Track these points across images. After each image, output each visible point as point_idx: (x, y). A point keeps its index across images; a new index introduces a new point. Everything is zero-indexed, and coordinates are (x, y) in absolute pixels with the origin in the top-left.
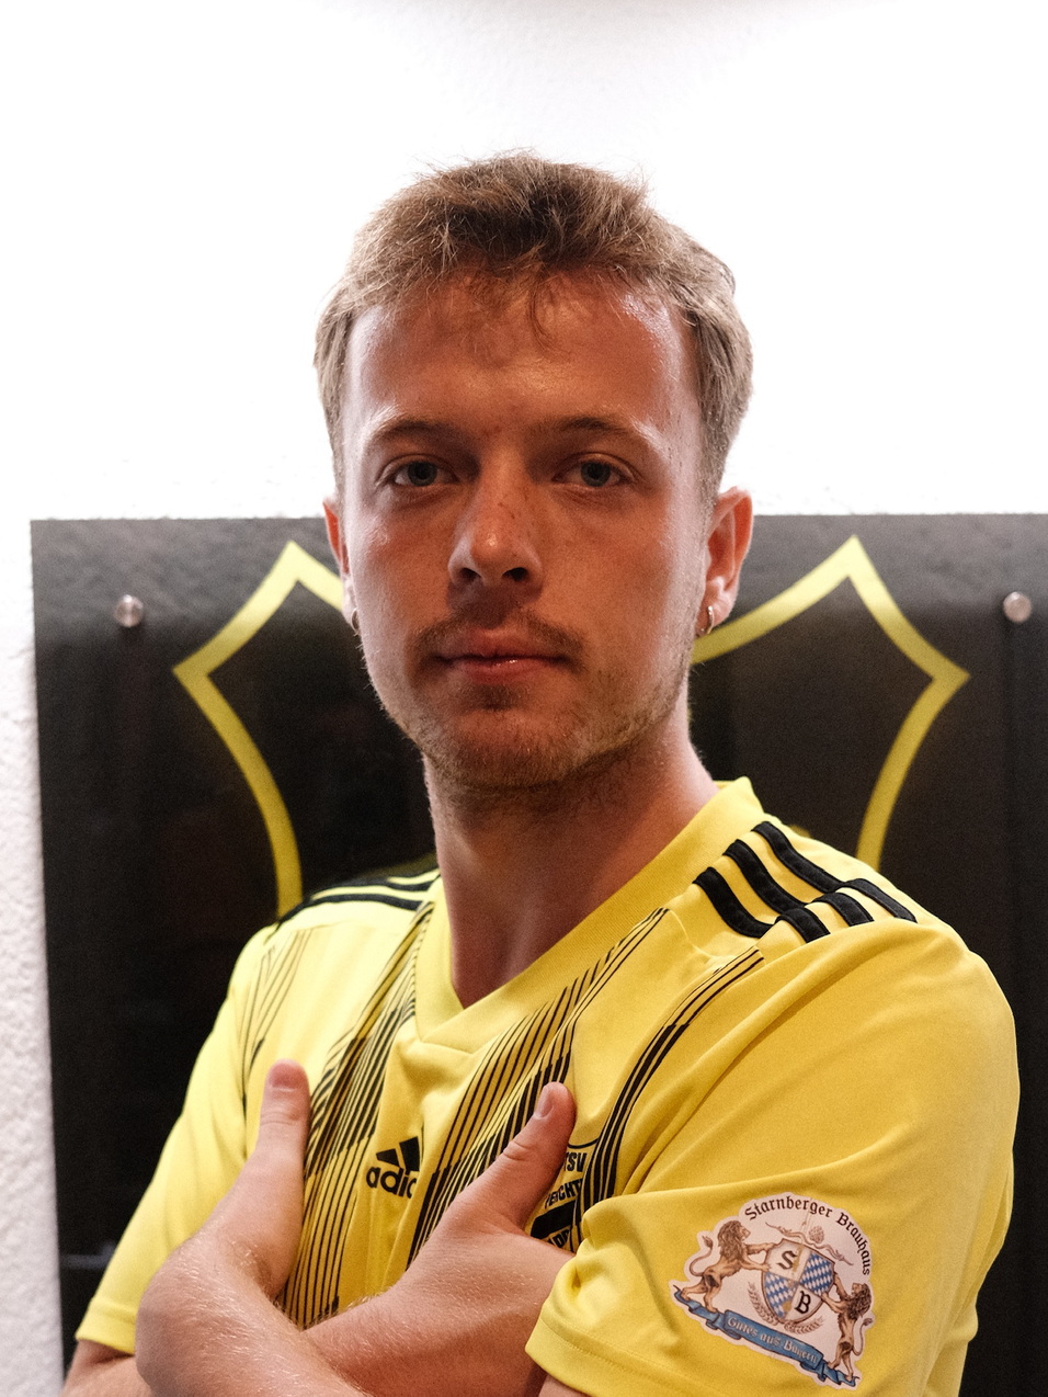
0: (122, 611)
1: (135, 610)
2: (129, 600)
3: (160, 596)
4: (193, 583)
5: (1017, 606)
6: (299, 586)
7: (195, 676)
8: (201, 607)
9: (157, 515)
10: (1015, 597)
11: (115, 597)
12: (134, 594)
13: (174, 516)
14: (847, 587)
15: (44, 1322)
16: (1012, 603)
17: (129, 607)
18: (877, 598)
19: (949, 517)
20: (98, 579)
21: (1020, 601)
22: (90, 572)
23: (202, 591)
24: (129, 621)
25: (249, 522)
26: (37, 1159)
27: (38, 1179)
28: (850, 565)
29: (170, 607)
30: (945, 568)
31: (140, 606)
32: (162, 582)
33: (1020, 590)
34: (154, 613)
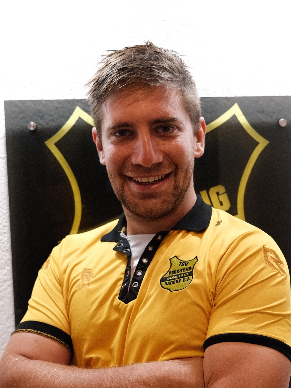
0: (30, 126)
1: (34, 126)
2: (32, 123)
3: (41, 122)
4: (51, 118)
5: (283, 122)
6: (80, 118)
7: (51, 144)
8: (53, 124)
9: (40, 99)
10: (282, 119)
11: (28, 122)
12: (34, 121)
13: (45, 99)
14: (234, 117)
15: (10, 327)
16: (281, 121)
17: (32, 125)
18: (243, 120)
19: (263, 97)
20: (24, 117)
21: (283, 121)
22: (21, 115)
23: (53, 120)
24: (32, 129)
25: (65, 100)
26: (8, 281)
27: (9, 286)
28: (235, 111)
29: (43, 124)
30: (262, 112)
31: (35, 125)
32: (41, 118)
33: (283, 118)
34: (39, 127)
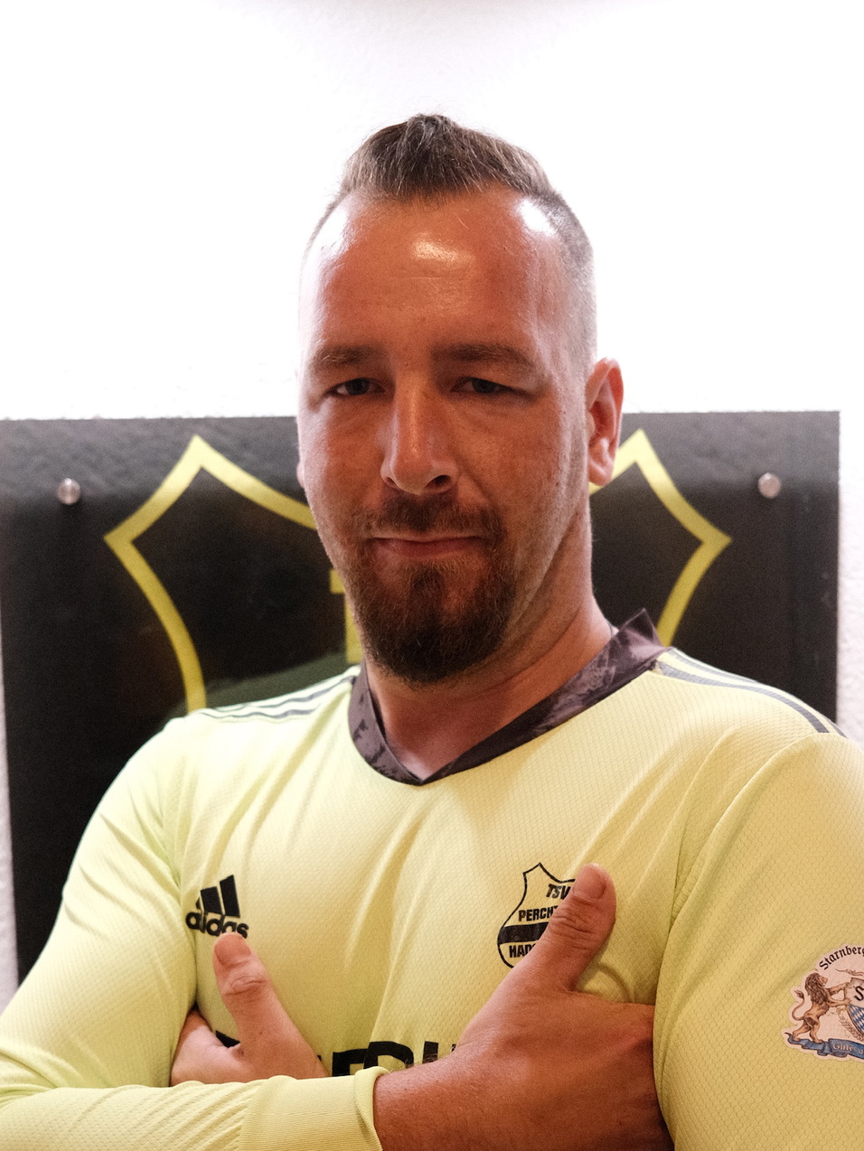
0: (64, 490)
1: (73, 490)
2: (69, 483)
3: (95, 478)
4: (120, 468)
5: (770, 485)
6: (202, 471)
7: (122, 542)
8: (128, 485)
9: (88, 416)
10: (767, 477)
11: (59, 480)
12: (73, 478)
13: (104, 416)
14: (634, 470)
16: (766, 483)
17: (69, 489)
18: (658, 478)
20: (45, 465)
21: (771, 481)
22: (39, 459)
23: (126, 473)
24: (69, 500)
28: (637, 453)
29: (101, 484)
30: (713, 454)
31: (78, 487)
32: (94, 467)
33: (771, 472)
34: (89, 492)
